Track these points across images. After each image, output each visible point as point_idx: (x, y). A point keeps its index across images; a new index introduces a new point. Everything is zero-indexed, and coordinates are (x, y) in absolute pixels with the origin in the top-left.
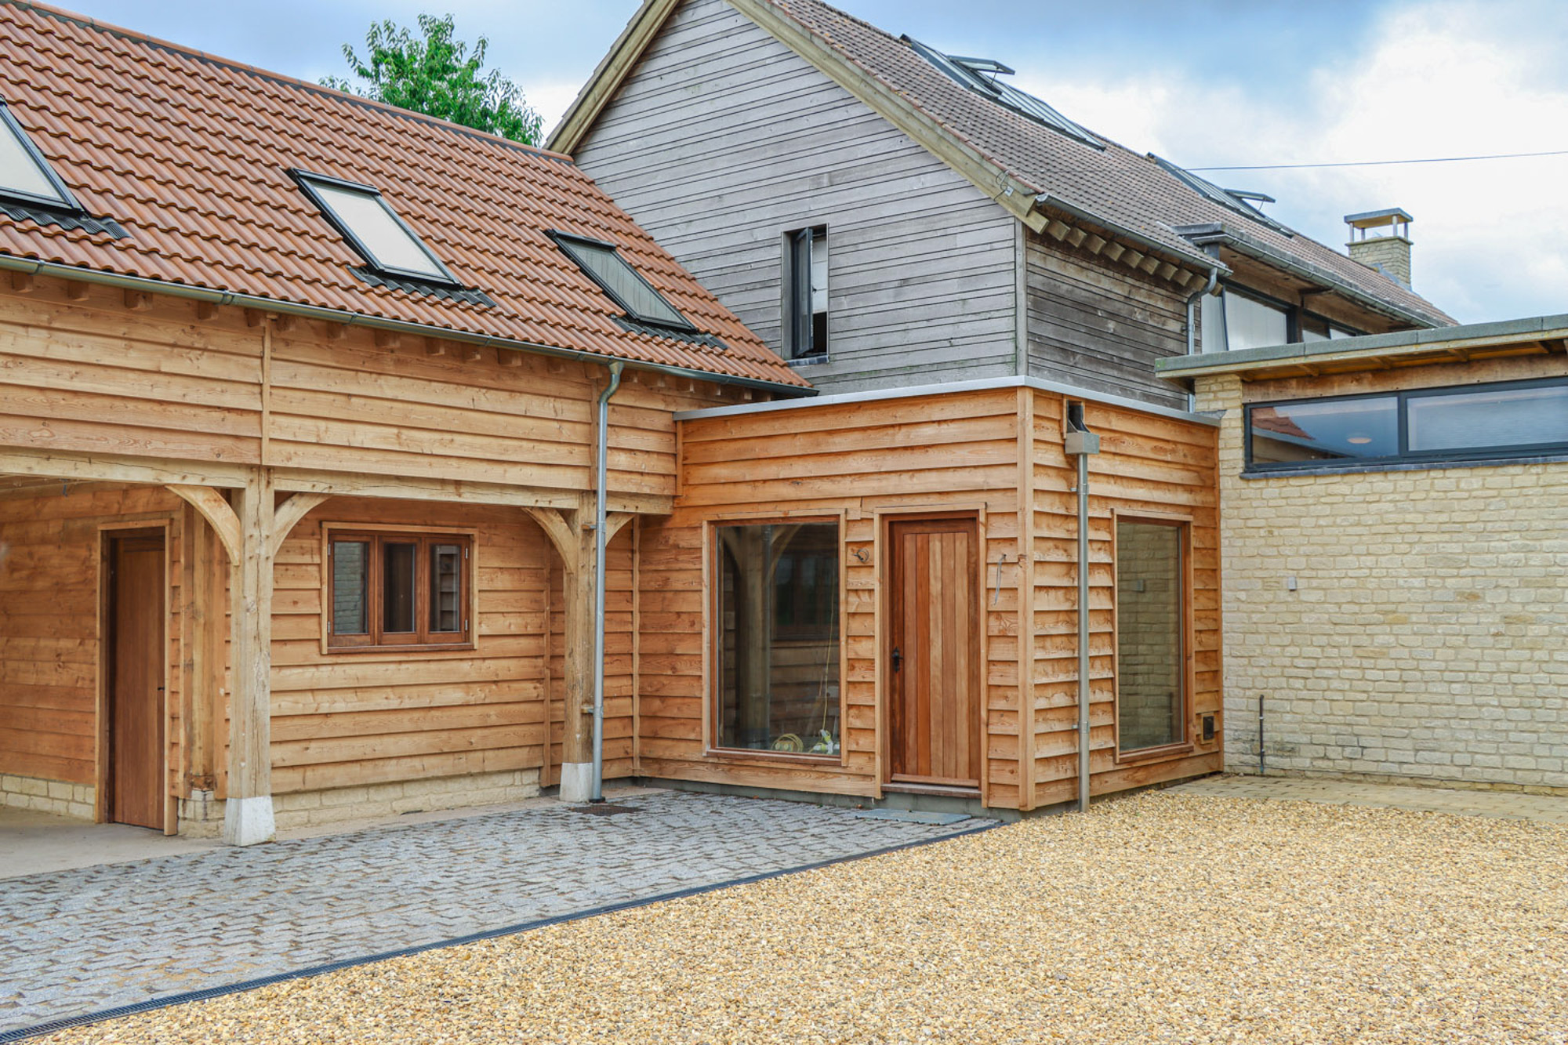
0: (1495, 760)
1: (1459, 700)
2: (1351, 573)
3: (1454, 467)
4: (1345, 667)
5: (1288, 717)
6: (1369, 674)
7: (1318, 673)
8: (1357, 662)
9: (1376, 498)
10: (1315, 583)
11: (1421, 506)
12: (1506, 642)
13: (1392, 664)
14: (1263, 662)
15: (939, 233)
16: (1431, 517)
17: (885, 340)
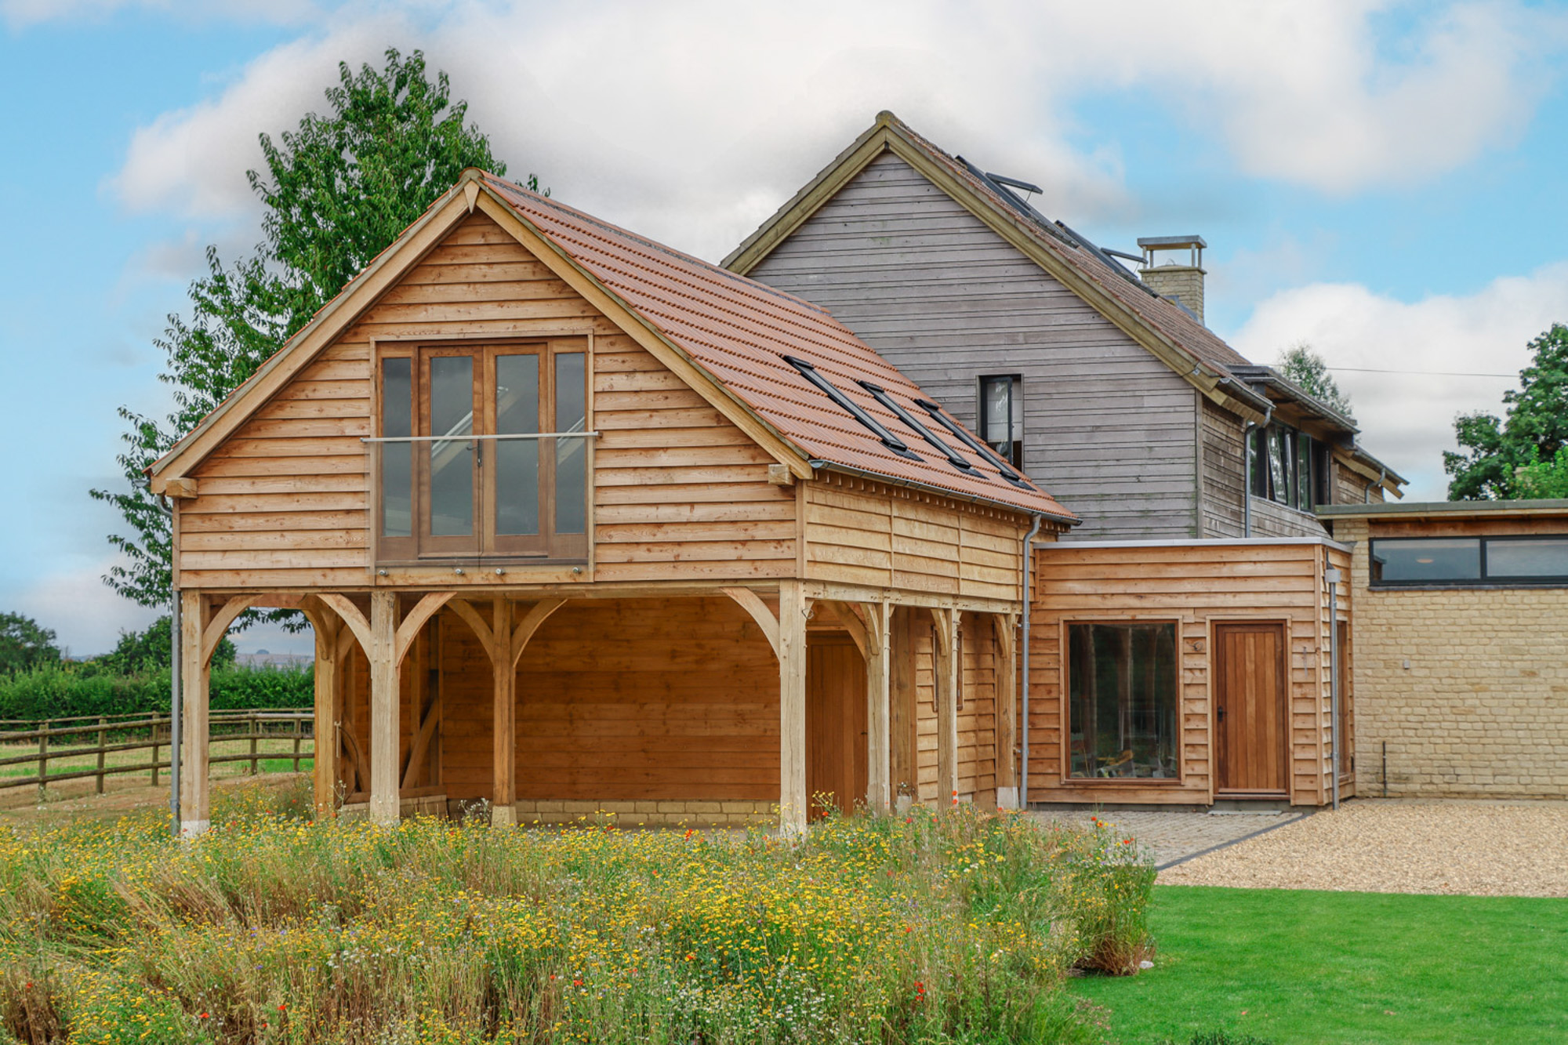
0: (1547, 780)
1: (1523, 742)
2: (1448, 657)
3: (1520, 589)
4: (1444, 721)
5: (1404, 756)
6: (1462, 726)
7: (1425, 725)
8: (1453, 717)
9: (1466, 607)
10: (1423, 664)
11: (1497, 613)
12: (1553, 703)
13: (1477, 718)
14: (1385, 718)
15: (1128, 394)
16: (1504, 621)
17: (1077, 472)
